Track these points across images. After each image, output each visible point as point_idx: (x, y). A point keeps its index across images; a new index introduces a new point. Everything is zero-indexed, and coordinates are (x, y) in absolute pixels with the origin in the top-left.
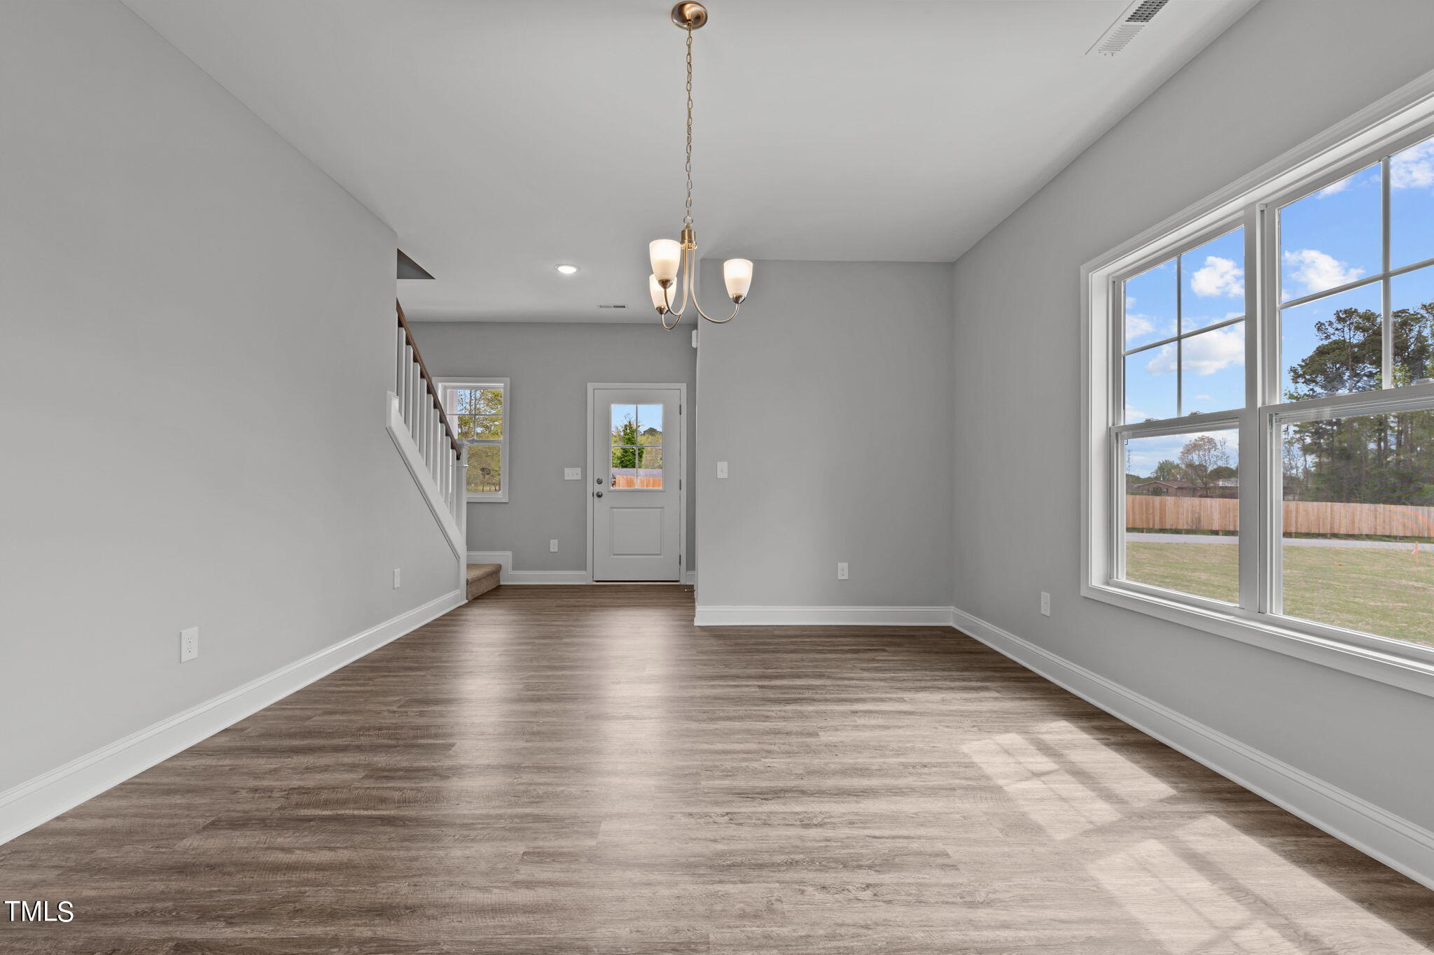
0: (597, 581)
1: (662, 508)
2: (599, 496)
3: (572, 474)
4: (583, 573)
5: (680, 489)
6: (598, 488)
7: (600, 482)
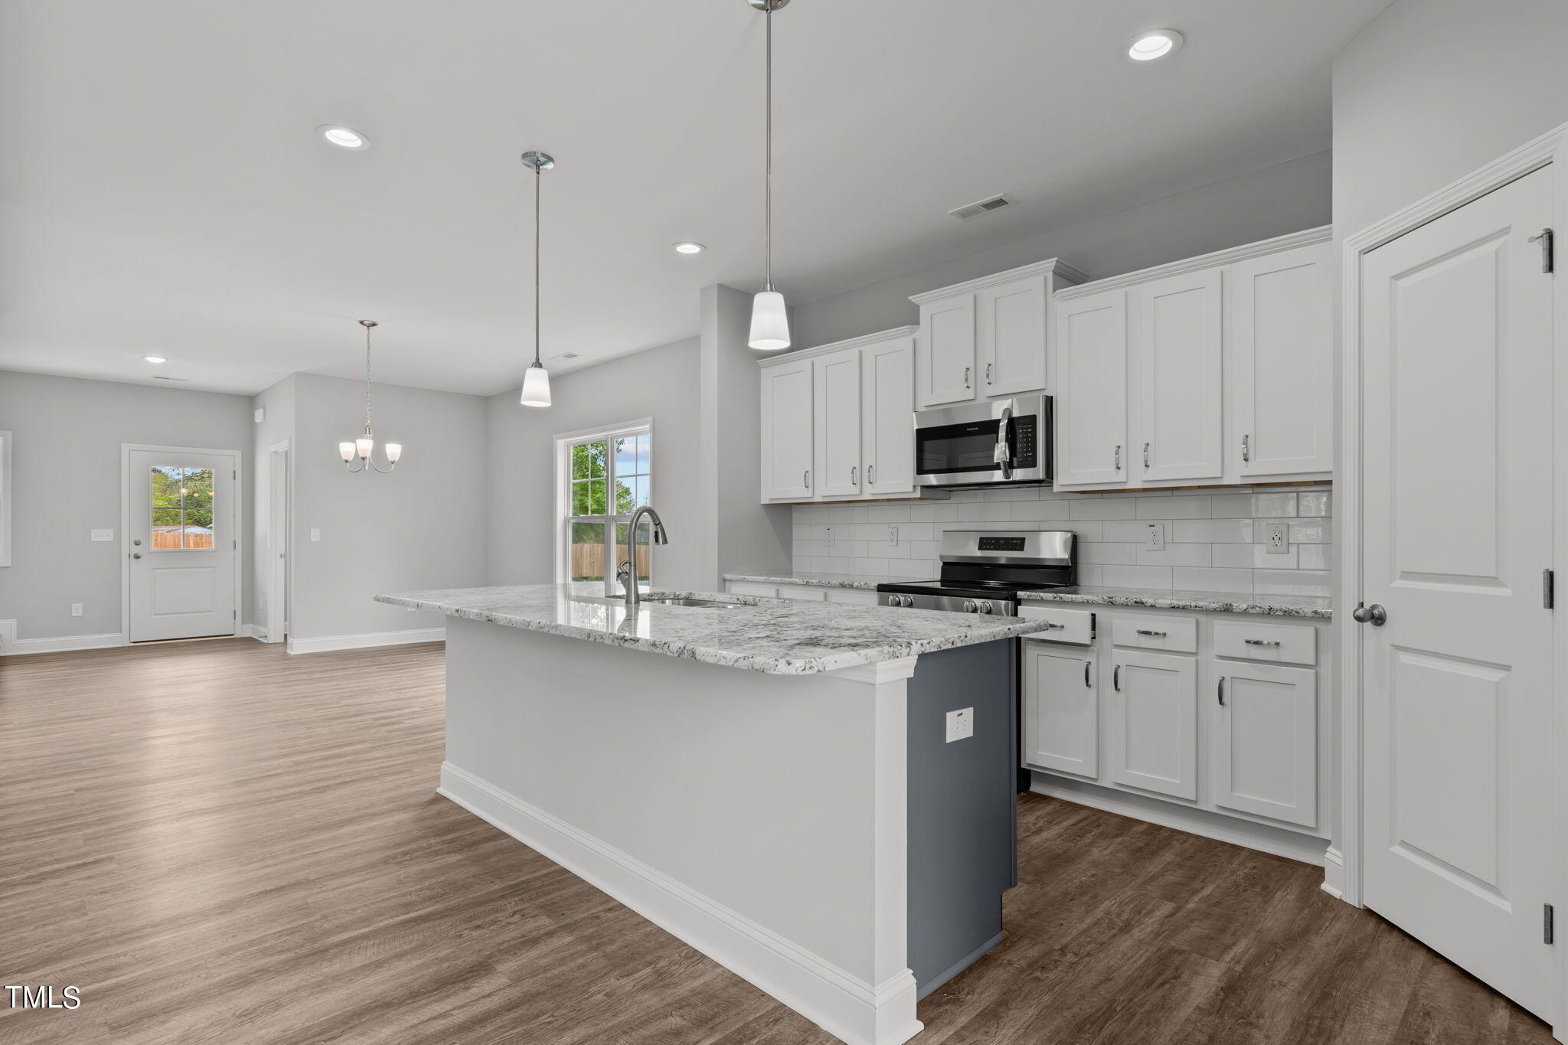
0: (134, 642)
1: (214, 567)
2: (137, 557)
3: (102, 535)
4: (118, 635)
5: (235, 548)
6: (136, 550)
7: (137, 543)
